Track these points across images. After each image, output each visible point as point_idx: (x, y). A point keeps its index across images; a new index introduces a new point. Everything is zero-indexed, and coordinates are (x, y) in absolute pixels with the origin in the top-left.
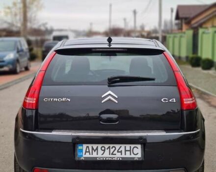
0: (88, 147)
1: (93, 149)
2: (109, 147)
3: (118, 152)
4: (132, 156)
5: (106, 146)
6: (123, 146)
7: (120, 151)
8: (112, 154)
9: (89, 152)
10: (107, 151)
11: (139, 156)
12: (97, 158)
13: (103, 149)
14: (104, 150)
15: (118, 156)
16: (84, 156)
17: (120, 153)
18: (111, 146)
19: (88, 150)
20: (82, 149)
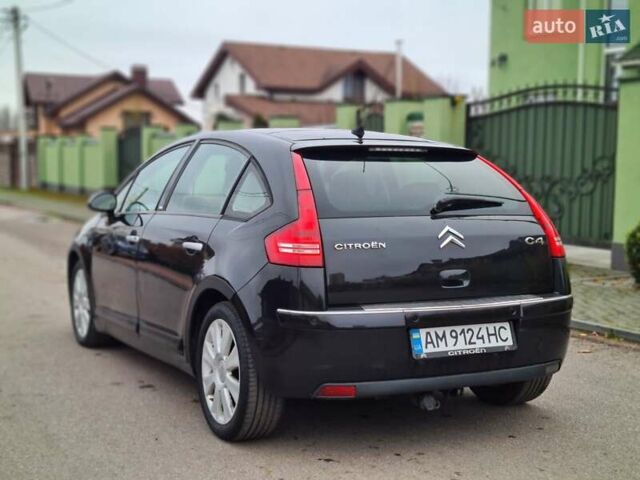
0: (428, 333)
1: (437, 336)
2: (463, 331)
3: (478, 338)
4: (501, 343)
5: (458, 329)
6: (484, 326)
7: (480, 336)
8: (470, 343)
9: (432, 342)
10: (461, 338)
11: (510, 342)
12: (447, 352)
13: (454, 334)
14: (456, 337)
15: (479, 346)
16: (425, 351)
17: (481, 341)
18: (466, 327)
19: (429, 340)
20: (420, 339)
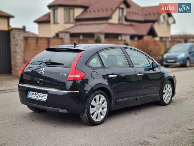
0: (31, 93)
4: (43, 99)
5: (36, 93)
6: (42, 94)
7: (40, 96)
8: (37, 97)
10: (36, 95)
11: (46, 99)
12: (32, 98)
14: (35, 95)
16: (29, 96)
18: (38, 93)
